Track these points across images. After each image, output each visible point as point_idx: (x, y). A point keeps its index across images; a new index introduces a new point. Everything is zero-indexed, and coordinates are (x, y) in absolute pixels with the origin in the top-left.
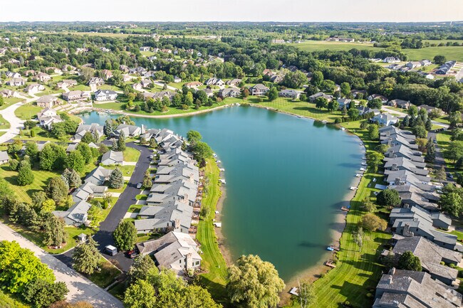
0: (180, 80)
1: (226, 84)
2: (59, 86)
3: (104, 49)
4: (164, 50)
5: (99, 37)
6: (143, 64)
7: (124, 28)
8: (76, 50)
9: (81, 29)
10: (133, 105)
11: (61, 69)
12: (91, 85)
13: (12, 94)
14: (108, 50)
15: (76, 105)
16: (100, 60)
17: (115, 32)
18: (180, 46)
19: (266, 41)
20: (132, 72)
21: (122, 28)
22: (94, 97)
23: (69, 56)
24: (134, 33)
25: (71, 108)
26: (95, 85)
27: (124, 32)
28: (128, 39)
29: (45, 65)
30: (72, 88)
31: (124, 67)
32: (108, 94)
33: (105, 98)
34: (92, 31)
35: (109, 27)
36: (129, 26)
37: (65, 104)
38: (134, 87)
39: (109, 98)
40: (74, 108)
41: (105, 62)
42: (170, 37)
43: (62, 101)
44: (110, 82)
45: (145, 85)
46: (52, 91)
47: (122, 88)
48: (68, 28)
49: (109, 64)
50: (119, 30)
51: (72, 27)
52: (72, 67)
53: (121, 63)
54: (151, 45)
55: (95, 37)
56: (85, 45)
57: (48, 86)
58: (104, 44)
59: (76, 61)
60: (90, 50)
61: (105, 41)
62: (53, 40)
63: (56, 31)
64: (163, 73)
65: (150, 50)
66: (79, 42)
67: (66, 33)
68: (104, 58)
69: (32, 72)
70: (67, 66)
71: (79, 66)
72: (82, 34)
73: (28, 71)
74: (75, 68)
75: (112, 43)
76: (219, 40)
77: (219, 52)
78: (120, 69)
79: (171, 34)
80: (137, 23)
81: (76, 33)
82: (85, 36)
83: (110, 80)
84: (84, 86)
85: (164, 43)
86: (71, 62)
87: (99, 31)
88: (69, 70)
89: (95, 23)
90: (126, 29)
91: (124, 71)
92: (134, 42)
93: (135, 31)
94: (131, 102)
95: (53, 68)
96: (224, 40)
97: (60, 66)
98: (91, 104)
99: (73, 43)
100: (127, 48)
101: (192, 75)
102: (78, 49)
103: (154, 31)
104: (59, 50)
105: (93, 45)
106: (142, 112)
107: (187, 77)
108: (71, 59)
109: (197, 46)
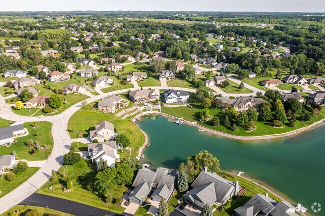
0: (255, 75)
1: (308, 83)
2: (128, 80)
3: (174, 35)
4: (227, 38)
5: (170, 24)
6: (212, 54)
7: (188, 16)
8: (150, 36)
9: (157, 17)
10: (210, 115)
11: (134, 56)
12: (161, 79)
13: (77, 90)
14: (178, 37)
15: (142, 108)
16: (171, 49)
17: (182, 19)
18: (242, 34)
19: (317, 30)
20: (202, 63)
21: (187, 16)
22: (163, 98)
23: (143, 43)
24: (197, 20)
25: (136, 112)
26: (165, 79)
27: (189, 20)
28: (194, 27)
29: (121, 53)
30: (141, 83)
31: (194, 56)
32: (179, 96)
33: (175, 100)
34: (165, 18)
35: (177, 15)
36: (192, 15)
37: (130, 106)
38: (207, 85)
39: (180, 100)
40: (140, 112)
41: (176, 51)
42: (227, 24)
43: (128, 103)
44: (180, 76)
45: (219, 82)
46: (119, 85)
47: (193, 84)
48: (148, 16)
49: (180, 53)
50: (185, 18)
51: (151, 15)
52: (144, 54)
53: (191, 52)
54: (215, 32)
55: (168, 24)
56: (159, 31)
57: (118, 77)
58: (174, 31)
59: (148, 49)
60: (162, 37)
61: (175, 27)
62: (134, 26)
63: (139, 18)
64: (236, 67)
65: (214, 36)
66: (154, 28)
67: (145, 20)
68: (175, 47)
69: (106, 59)
70: (140, 53)
71: (151, 53)
72: (157, 21)
73: (103, 59)
74: (147, 56)
75: (181, 29)
76: (272, 28)
77: (280, 41)
78: (191, 59)
79: (227, 21)
80: (197, 12)
81: (153, 20)
82: (159, 23)
83: (180, 73)
84: (154, 80)
85: (226, 31)
86: (144, 50)
87: (170, 19)
88: (141, 58)
89: (167, 12)
90: (190, 17)
91: (194, 61)
92: (199, 29)
93: (198, 18)
94: (208, 111)
95: (126, 56)
96: (276, 28)
97: (134, 54)
98: (159, 107)
99: (149, 29)
100: (194, 34)
101: (267, 69)
102: (153, 35)
103: (212, 19)
104: (136, 36)
105: (165, 32)
106: (222, 127)
107: (262, 72)
108: (144, 47)
109: (257, 34)
